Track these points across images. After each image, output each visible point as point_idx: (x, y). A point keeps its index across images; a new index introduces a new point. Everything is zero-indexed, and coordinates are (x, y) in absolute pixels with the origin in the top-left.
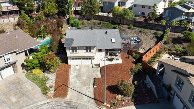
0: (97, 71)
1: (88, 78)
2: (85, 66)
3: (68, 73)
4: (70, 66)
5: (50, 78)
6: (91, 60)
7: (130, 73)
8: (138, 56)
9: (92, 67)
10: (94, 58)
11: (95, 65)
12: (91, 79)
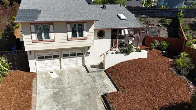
0: (102, 78)
1: (87, 97)
2: (71, 71)
3: (31, 90)
4: (35, 74)
6: (81, 58)
7: (175, 72)
8: (166, 44)
9: (88, 72)
10: (89, 53)
11: (92, 67)
12: (95, 97)
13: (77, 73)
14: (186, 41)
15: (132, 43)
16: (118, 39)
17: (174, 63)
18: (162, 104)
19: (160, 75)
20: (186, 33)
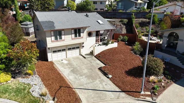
0: (95, 60)
4: (52, 62)
5: (32, 83)
6: (79, 50)
7: (133, 53)
8: (127, 38)
9: (85, 58)
10: (83, 47)
11: (86, 55)
12: (95, 70)
13: (78, 59)
14: (138, 35)
15: (107, 38)
16: (100, 37)
17: (132, 49)
18: (129, 68)
19: (126, 55)
20: (137, 29)
